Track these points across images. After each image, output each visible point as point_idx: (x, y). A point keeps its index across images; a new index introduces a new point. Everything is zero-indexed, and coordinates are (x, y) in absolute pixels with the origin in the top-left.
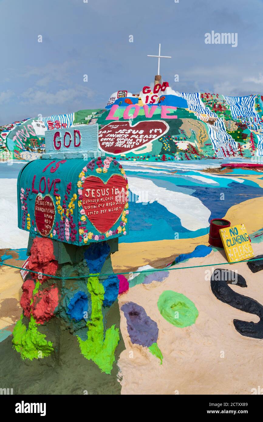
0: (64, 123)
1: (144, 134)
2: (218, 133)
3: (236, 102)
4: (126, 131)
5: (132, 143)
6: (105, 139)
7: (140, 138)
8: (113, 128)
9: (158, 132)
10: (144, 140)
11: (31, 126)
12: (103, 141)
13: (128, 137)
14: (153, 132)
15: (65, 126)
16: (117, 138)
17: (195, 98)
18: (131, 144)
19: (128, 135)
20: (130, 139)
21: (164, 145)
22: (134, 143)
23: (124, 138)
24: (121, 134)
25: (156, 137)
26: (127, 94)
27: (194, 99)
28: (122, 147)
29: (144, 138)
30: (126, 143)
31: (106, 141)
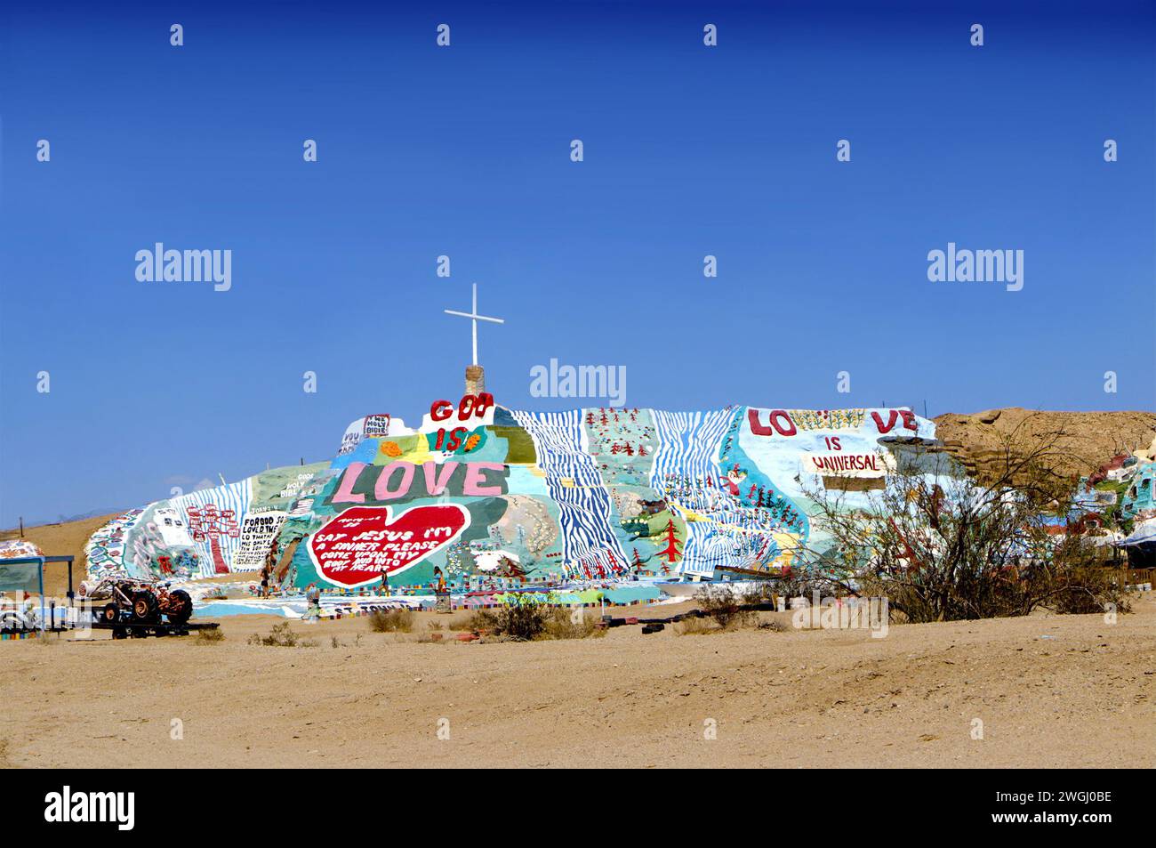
0: (228, 509)
1: (412, 540)
4: (375, 535)
6: (330, 555)
7: (402, 549)
8: (348, 525)
9: (443, 533)
10: (410, 553)
11: (153, 525)
12: (327, 559)
13: (379, 549)
14: (432, 534)
15: (230, 517)
16: (354, 552)
17: (570, 425)
18: (383, 563)
19: (378, 545)
20: (381, 553)
22: (389, 560)
23: (370, 551)
24: (365, 541)
25: (436, 545)
26: (388, 425)
27: (567, 429)
28: (366, 570)
30: (373, 563)
31: (333, 559)
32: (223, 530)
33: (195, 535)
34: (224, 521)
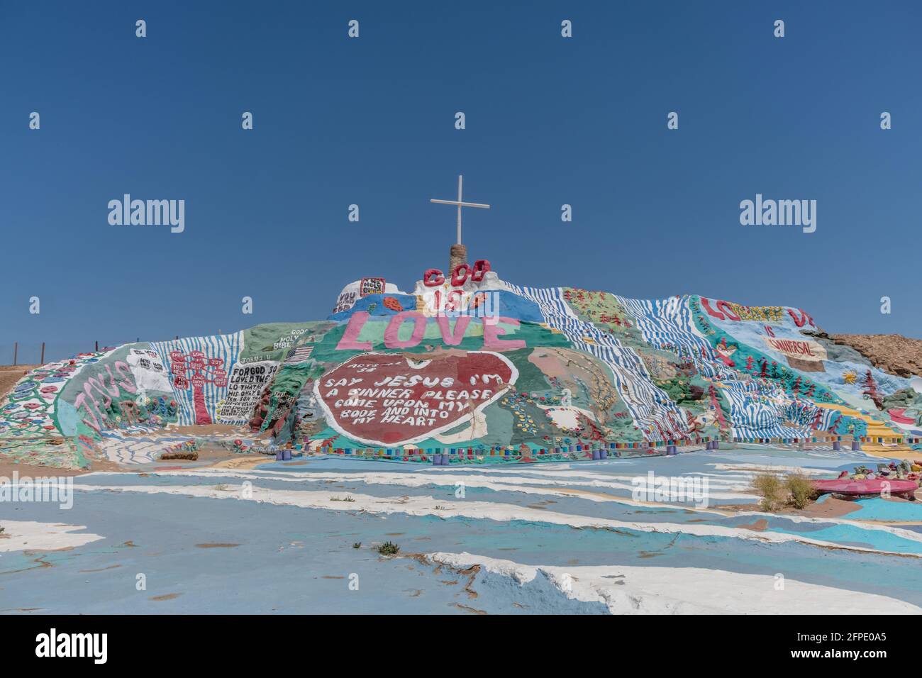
0: (216, 357)
2: (636, 386)
3: (646, 311)
4: (403, 381)
5: (430, 413)
6: (348, 403)
7: (448, 397)
8: (363, 370)
9: (493, 382)
10: (459, 404)
11: (123, 364)
12: (343, 408)
13: (415, 397)
14: (479, 382)
15: (217, 366)
16: (382, 400)
17: (550, 299)
18: (427, 414)
19: (413, 392)
20: (420, 402)
21: (517, 419)
22: (434, 412)
23: (403, 398)
24: (393, 388)
25: (491, 395)
26: (384, 287)
27: (550, 302)
28: (404, 422)
29: (459, 398)
30: (411, 413)
31: (352, 408)
32: (210, 379)
33: (177, 381)
34: (211, 370)
